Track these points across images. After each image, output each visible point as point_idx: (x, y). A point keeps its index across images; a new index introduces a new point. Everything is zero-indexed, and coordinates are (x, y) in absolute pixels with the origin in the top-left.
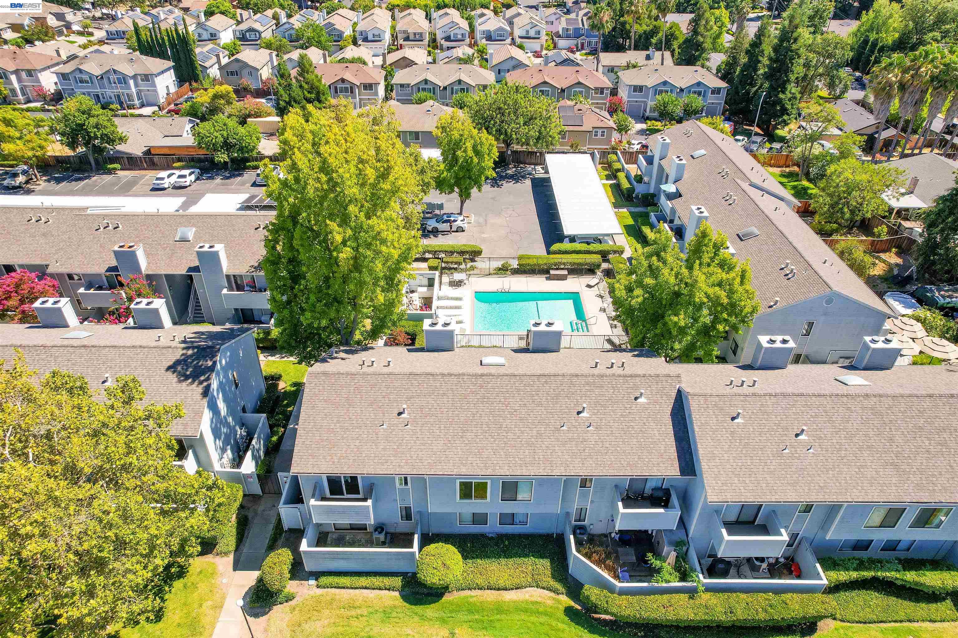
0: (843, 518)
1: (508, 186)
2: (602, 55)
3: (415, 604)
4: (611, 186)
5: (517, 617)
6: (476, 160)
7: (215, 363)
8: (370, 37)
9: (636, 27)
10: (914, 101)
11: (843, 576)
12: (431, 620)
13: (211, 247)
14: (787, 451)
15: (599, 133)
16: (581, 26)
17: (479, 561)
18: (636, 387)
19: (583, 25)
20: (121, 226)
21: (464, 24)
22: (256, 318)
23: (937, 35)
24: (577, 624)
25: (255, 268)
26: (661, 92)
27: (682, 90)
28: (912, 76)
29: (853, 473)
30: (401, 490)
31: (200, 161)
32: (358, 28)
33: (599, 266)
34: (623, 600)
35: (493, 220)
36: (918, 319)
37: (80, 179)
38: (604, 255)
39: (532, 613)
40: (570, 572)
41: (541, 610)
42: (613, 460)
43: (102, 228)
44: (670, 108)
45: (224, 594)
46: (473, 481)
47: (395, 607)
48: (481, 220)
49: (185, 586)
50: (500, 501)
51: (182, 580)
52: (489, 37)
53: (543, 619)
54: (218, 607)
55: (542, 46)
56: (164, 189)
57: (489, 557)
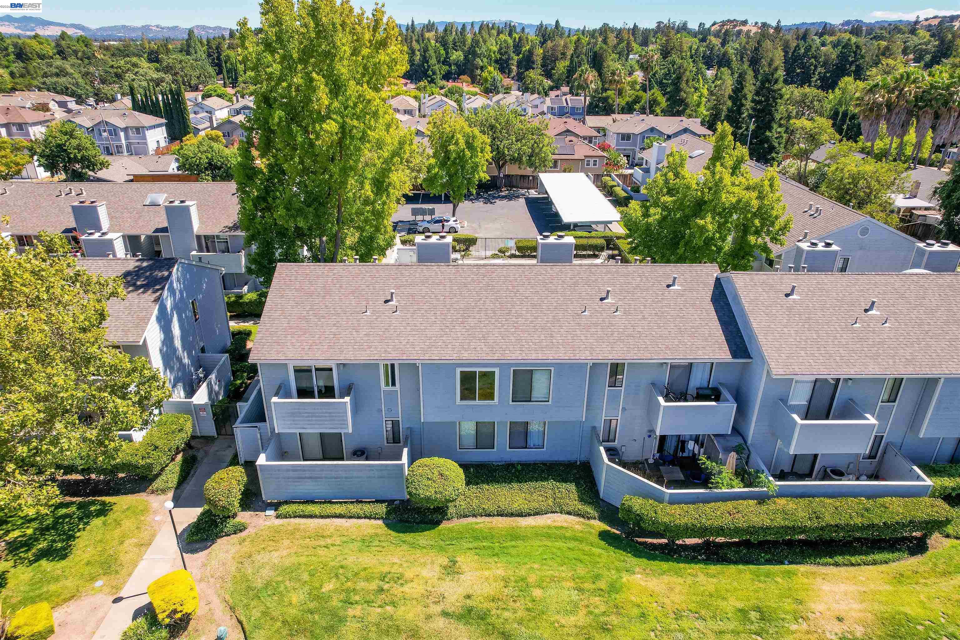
0: (939, 401)
1: (501, 202)
2: (587, 118)
3: (404, 532)
5: (538, 543)
6: (468, 153)
7: (170, 274)
9: (618, 100)
10: (901, 124)
12: (424, 547)
13: (182, 202)
14: (857, 325)
15: (592, 163)
16: (565, 105)
17: (486, 486)
18: (666, 276)
19: (567, 104)
20: (84, 193)
24: (616, 547)
25: (229, 228)
27: (669, 135)
28: (897, 97)
29: (944, 346)
30: (388, 395)
33: (602, 248)
34: (676, 510)
35: (487, 225)
39: (557, 539)
40: (601, 495)
41: (567, 535)
42: (648, 343)
43: (63, 195)
45: (155, 530)
46: (478, 370)
47: (377, 535)
48: (475, 225)
49: (104, 524)
50: (511, 403)
51: (102, 518)
53: (572, 544)
54: (145, 545)
57: (498, 482)
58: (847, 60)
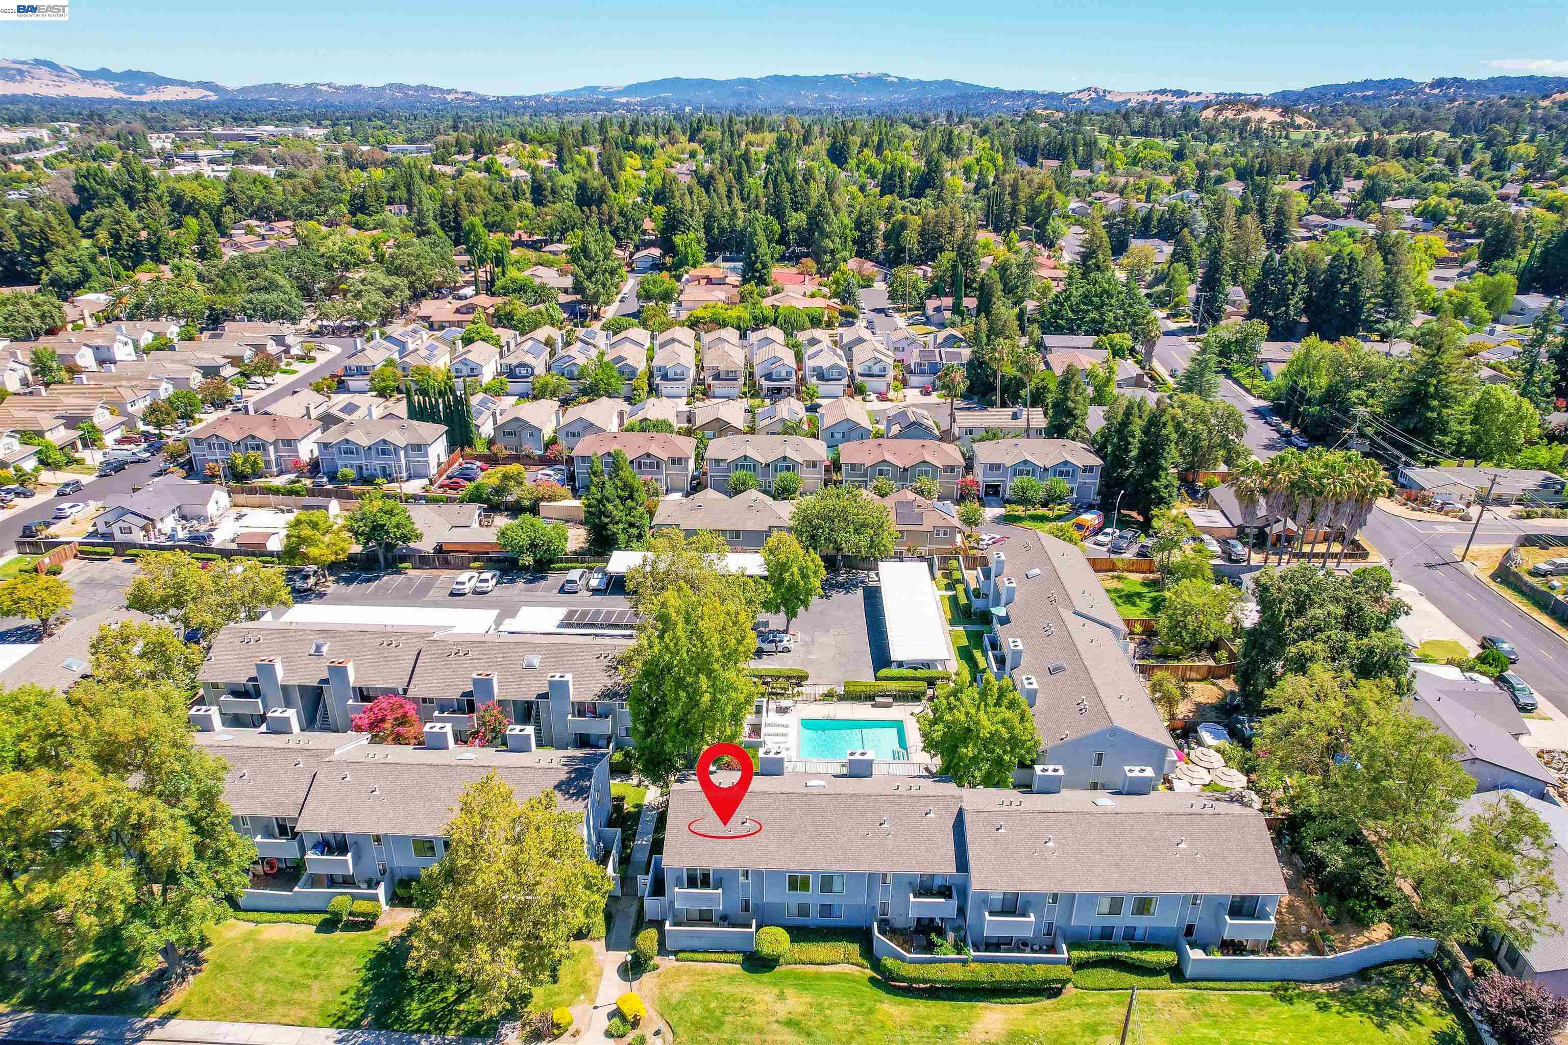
0: (1078, 907)
1: (838, 596)
2: (958, 414)
3: (753, 973)
4: (950, 598)
5: (832, 983)
6: (802, 582)
8: (671, 375)
11: (1083, 954)
12: (766, 983)
13: (560, 677)
14: (1036, 854)
15: (942, 533)
16: (938, 359)
17: (802, 944)
18: (926, 805)
19: (941, 359)
20: (470, 652)
21: (788, 358)
22: (592, 742)
23: (1362, 393)
24: (877, 987)
25: (599, 697)
26: (1021, 473)
27: (1046, 470)
30: (743, 885)
31: (499, 561)
32: (656, 362)
33: (924, 694)
34: (912, 967)
35: (821, 639)
36: (1218, 750)
37: (369, 580)
38: (931, 683)
39: (844, 980)
40: (874, 952)
41: (850, 978)
42: (906, 860)
43: (453, 654)
44: (1030, 494)
45: (602, 967)
46: (799, 875)
47: (737, 974)
48: (808, 639)
50: (820, 893)
52: (821, 376)
53: (851, 985)
54: (600, 975)
55: (888, 385)
56: (464, 594)
58: (1338, 278)
